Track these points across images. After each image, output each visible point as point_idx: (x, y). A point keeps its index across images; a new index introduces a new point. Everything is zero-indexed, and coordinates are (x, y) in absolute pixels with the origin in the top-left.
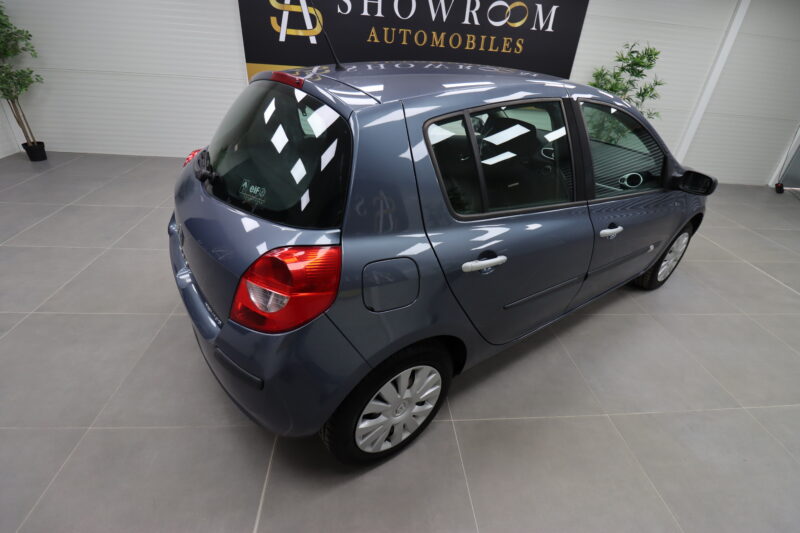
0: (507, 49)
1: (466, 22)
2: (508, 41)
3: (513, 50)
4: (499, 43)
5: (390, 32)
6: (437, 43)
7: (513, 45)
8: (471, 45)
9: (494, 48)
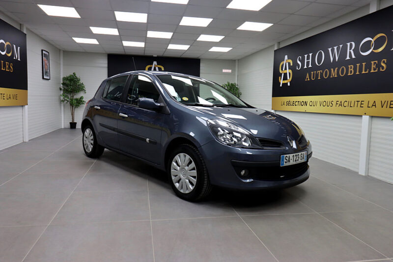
0: (374, 70)
1: (348, 58)
2: (375, 63)
3: (379, 70)
4: (368, 67)
5: (314, 73)
6: (334, 75)
7: (379, 66)
8: (351, 72)
9: (365, 71)
